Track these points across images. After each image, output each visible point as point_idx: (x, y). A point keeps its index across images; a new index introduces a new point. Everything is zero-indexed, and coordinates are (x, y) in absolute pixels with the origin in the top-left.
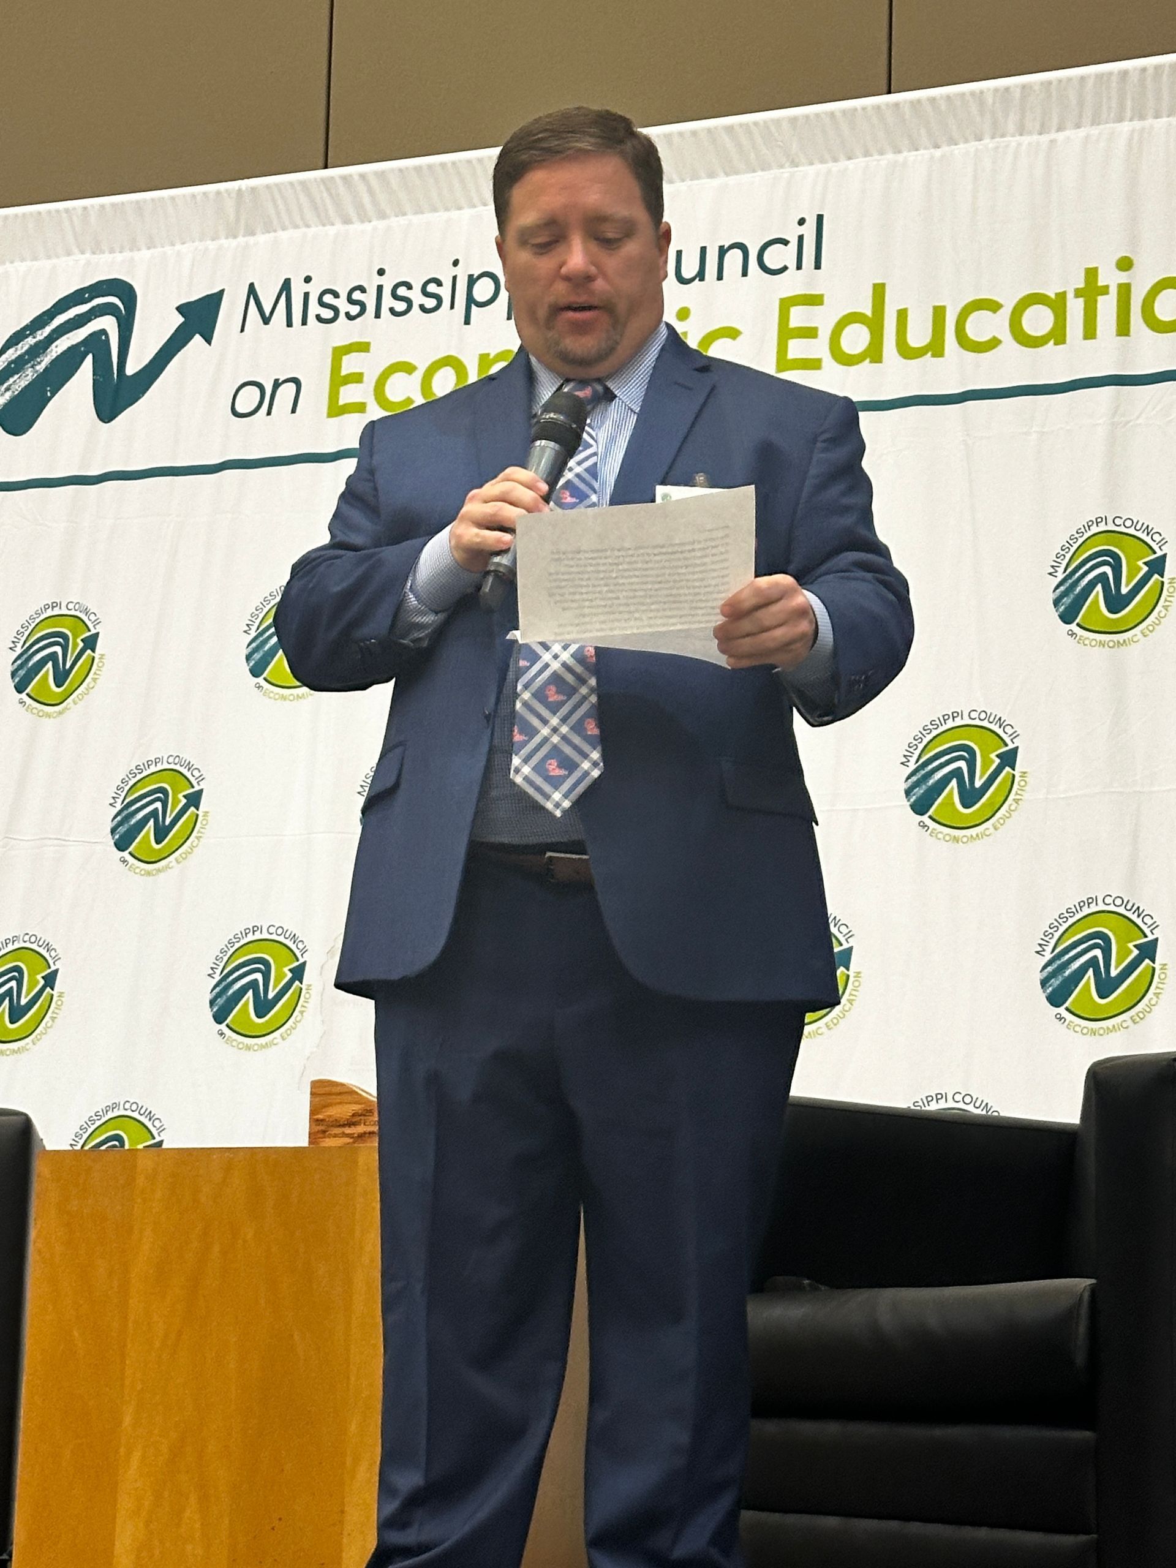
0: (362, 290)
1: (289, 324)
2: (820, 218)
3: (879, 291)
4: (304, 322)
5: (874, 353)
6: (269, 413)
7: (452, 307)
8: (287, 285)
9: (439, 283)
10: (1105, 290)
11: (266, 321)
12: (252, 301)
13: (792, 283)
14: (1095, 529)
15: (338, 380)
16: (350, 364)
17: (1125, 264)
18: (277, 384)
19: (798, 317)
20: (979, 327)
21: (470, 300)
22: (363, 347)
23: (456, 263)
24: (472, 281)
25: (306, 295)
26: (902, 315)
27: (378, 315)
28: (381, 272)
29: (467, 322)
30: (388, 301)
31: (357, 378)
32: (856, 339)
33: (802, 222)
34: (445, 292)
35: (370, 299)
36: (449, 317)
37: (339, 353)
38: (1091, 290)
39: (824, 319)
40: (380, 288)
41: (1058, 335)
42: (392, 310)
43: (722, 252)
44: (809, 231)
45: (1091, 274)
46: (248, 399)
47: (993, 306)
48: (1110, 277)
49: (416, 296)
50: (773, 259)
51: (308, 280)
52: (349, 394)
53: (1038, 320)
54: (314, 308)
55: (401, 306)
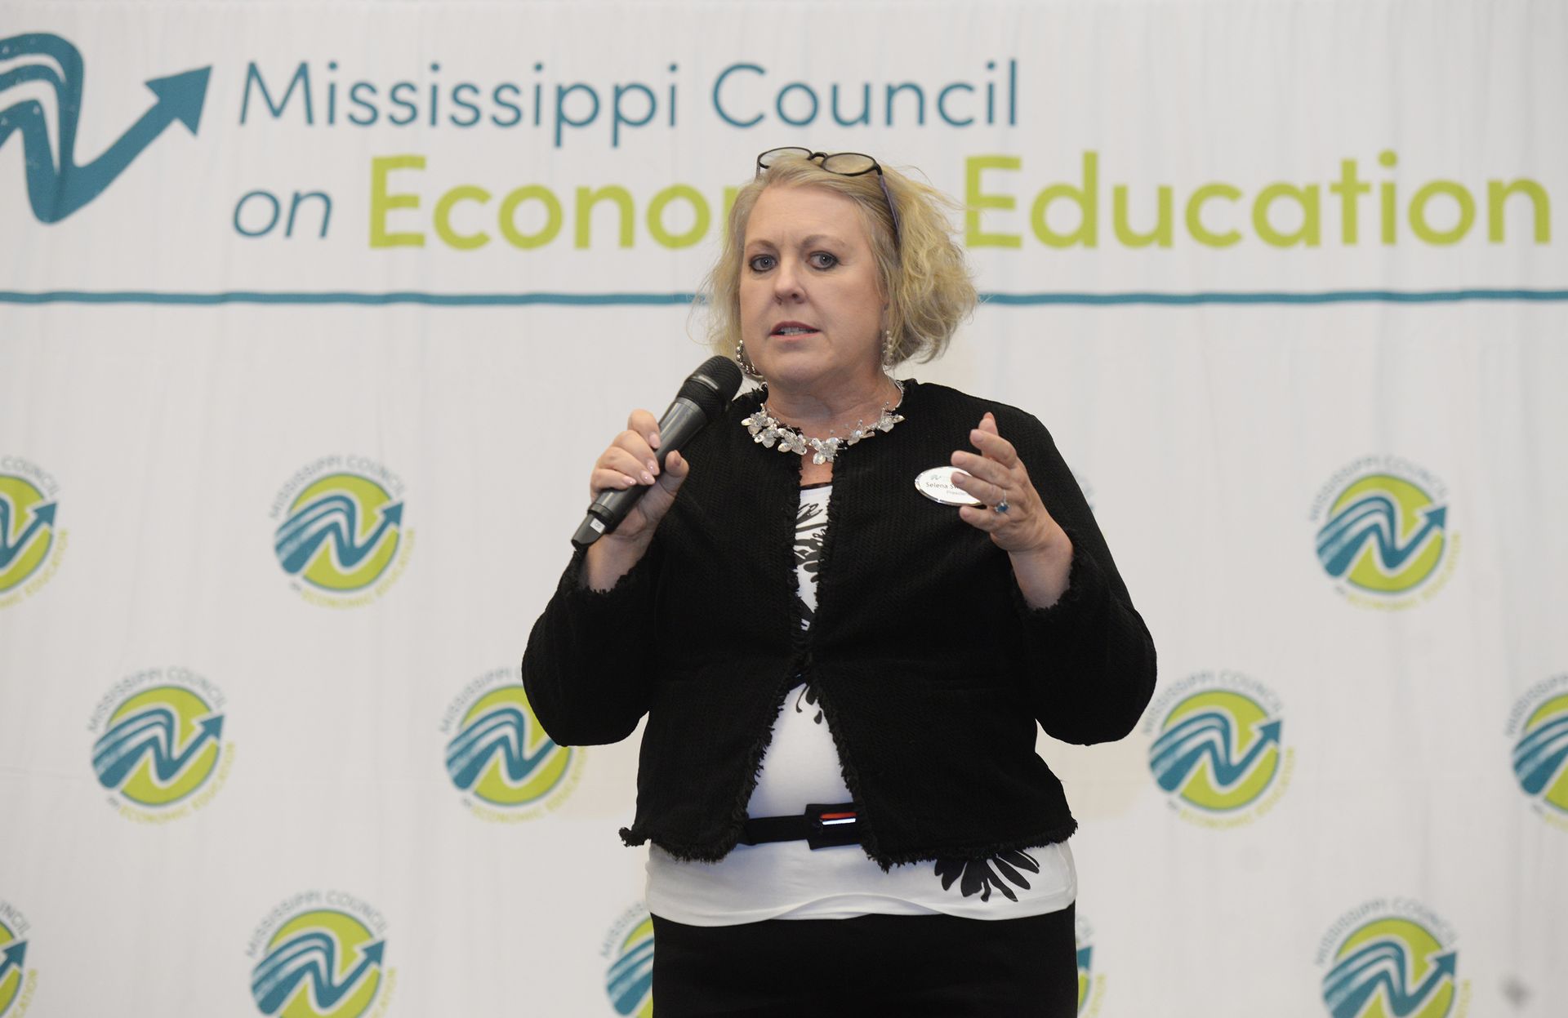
0: (412, 88)
1: (310, 119)
2: (1013, 65)
3: (1091, 162)
4: (331, 119)
5: (1087, 235)
6: (289, 232)
7: (537, 121)
8: (303, 71)
9: (516, 90)
10: (1366, 188)
11: (276, 112)
12: (255, 88)
13: (983, 140)
14: (1364, 471)
15: (383, 202)
16: (399, 182)
17: (1389, 159)
18: (297, 199)
19: (991, 182)
20: (1216, 215)
21: (561, 118)
22: (417, 162)
23: (539, 67)
24: (561, 93)
25: (332, 89)
26: (1120, 195)
27: (433, 121)
28: (435, 67)
29: (558, 142)
30: (446, 107)
31: (412, 201)
32: (1064, 216)
33: (991, 66)
34: (526, 102)
35: (422, 101)
36: (533, 137)
37: (382, 167)
38: (1349, 186)
39: (1024, 187)
40: (434, 90)
41: (1310, 234)
42: (454, 120)
43: (891, 92)
44: (1000, 78)
45: (1349, 167)
46: (257, 214)
47: (1231, 193)
48: (1371, 173)
49: (485, 103)
50: (957, 105)
51: (333, 66)
52: (399, 221)
53: (1286, 216)
54: (344, 105)
55: (466, 115)
